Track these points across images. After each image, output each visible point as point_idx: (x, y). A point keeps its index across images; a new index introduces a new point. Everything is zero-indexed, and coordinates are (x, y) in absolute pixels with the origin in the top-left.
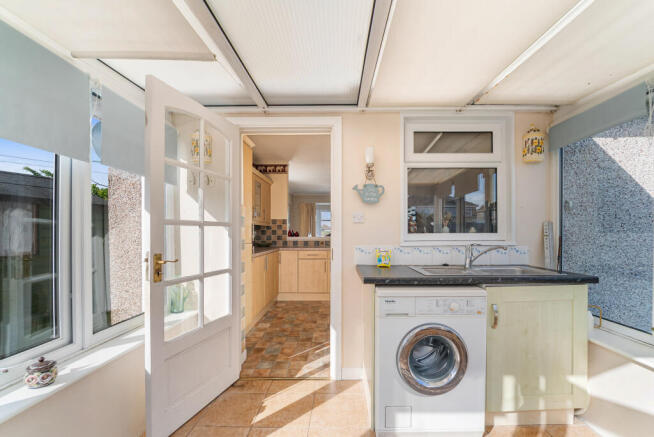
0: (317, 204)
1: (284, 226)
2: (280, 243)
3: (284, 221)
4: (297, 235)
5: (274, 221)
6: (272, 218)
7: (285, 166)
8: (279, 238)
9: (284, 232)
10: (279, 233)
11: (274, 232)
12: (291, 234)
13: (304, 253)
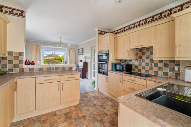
0: (42, 46)
1: (20, 57)
2: (17, 70)
3: (21, 54)
4: (33, 64)
5: (10, 53)
6: (9, 49)
7: (22, 12)
8: (16, 66)
9: (21, 62)
10: (16, 62)
11: (10, 62)
12: (27, 63)
13: (41, 79)
